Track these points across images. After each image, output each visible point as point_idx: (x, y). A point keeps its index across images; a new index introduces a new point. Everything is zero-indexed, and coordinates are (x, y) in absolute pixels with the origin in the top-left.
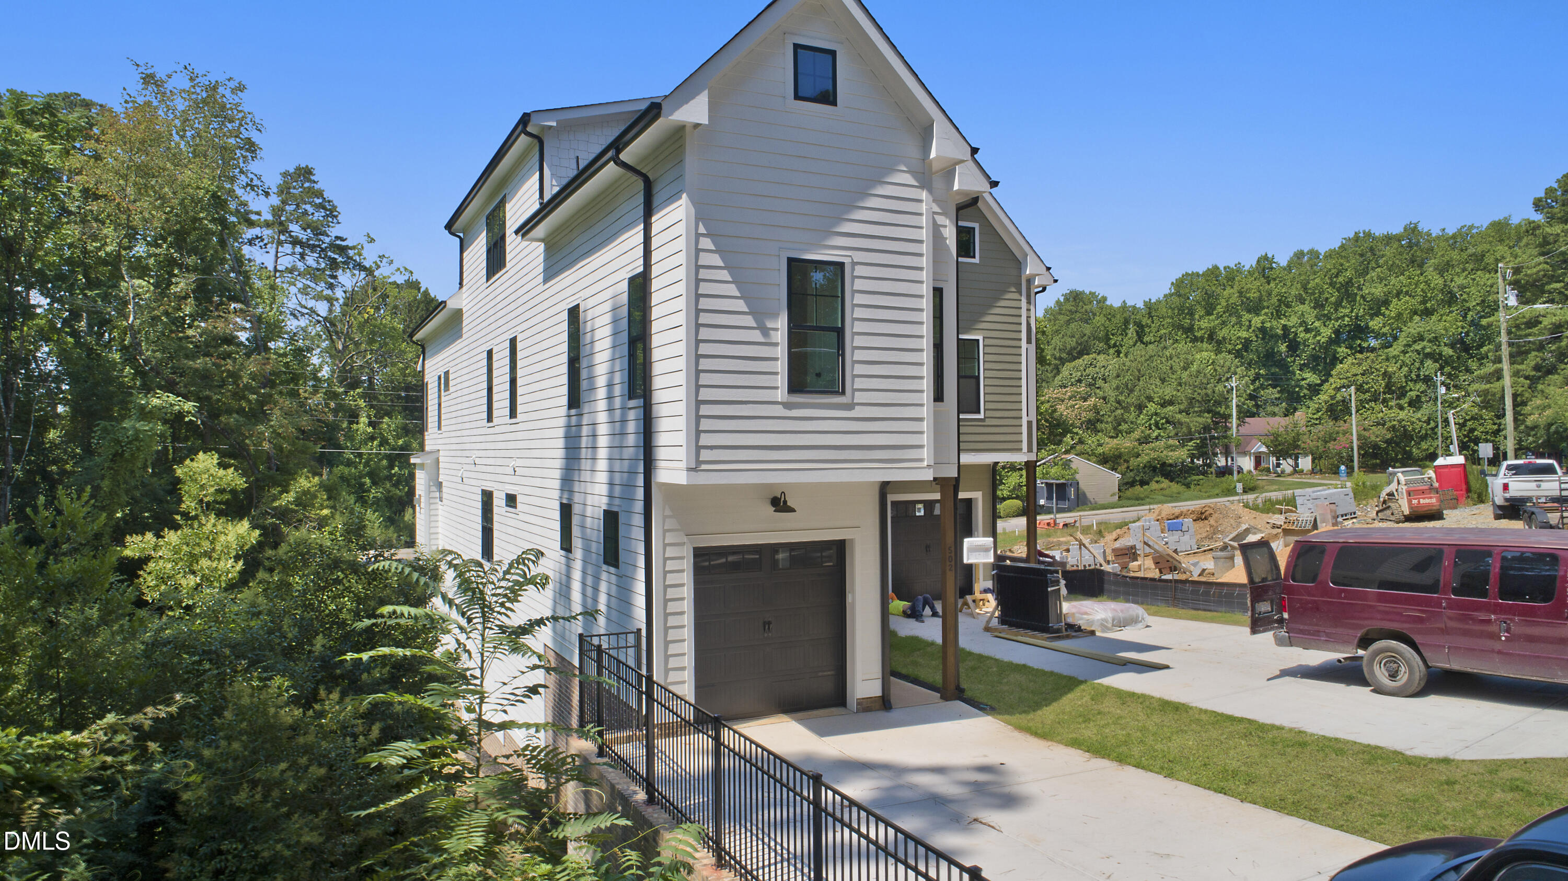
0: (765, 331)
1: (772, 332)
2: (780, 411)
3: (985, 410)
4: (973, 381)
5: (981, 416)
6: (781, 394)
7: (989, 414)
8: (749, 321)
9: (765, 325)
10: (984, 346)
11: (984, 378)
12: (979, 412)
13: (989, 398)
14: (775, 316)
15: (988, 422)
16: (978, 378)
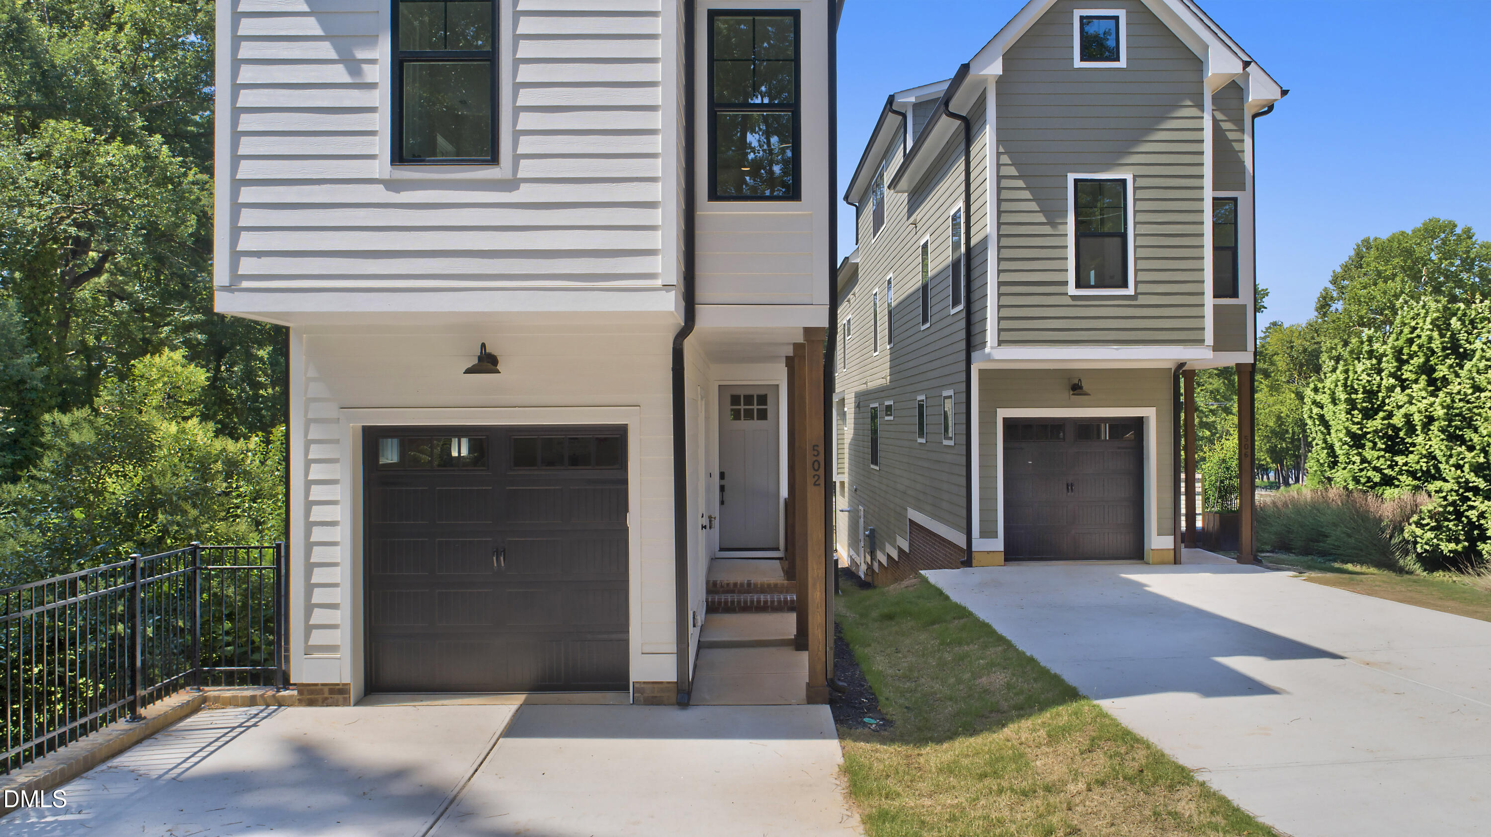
0: (354, 66)
1: (365, 67)
2: (379, 194)
3: (1137, 283)
4: (1117, 241)
5: (1130, 291)
6: (382, 166)
7: (1142, 288)
8: (326, 50)
9: (354, 56)
10: (1135, 189)
11: (1136, 235)
12: (1125, 285)
13: (1142, 264)
14: (371, 40)
15: (1142, 300)
16: (1124, 236)
